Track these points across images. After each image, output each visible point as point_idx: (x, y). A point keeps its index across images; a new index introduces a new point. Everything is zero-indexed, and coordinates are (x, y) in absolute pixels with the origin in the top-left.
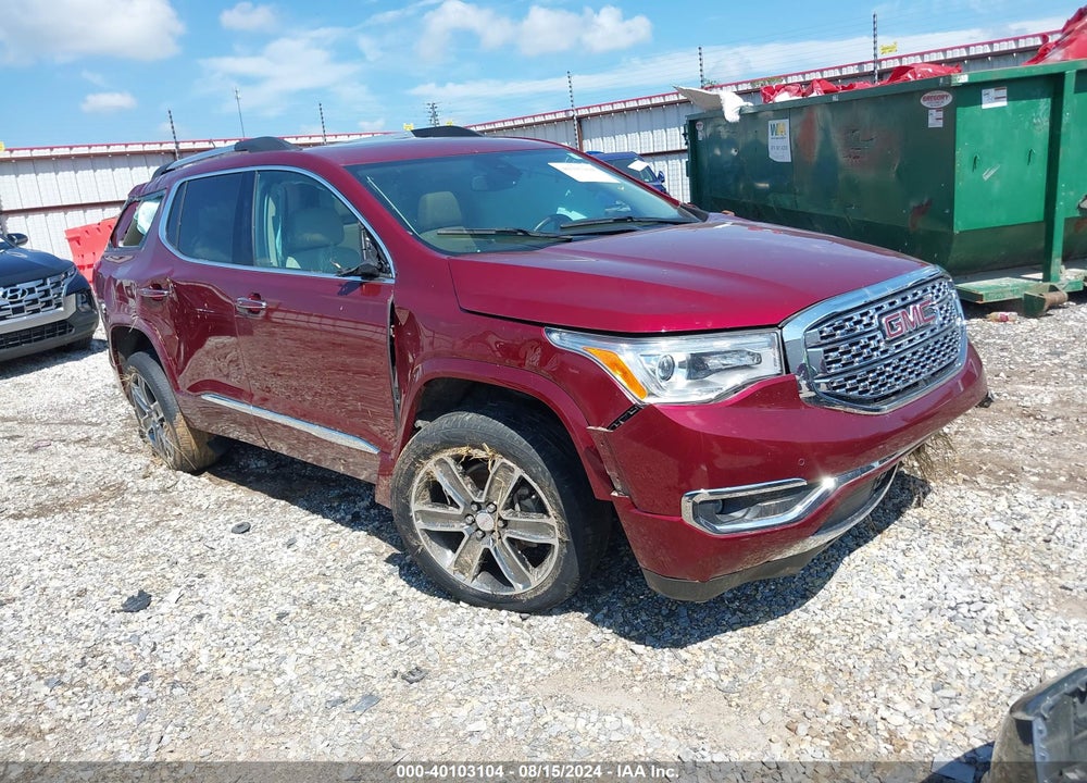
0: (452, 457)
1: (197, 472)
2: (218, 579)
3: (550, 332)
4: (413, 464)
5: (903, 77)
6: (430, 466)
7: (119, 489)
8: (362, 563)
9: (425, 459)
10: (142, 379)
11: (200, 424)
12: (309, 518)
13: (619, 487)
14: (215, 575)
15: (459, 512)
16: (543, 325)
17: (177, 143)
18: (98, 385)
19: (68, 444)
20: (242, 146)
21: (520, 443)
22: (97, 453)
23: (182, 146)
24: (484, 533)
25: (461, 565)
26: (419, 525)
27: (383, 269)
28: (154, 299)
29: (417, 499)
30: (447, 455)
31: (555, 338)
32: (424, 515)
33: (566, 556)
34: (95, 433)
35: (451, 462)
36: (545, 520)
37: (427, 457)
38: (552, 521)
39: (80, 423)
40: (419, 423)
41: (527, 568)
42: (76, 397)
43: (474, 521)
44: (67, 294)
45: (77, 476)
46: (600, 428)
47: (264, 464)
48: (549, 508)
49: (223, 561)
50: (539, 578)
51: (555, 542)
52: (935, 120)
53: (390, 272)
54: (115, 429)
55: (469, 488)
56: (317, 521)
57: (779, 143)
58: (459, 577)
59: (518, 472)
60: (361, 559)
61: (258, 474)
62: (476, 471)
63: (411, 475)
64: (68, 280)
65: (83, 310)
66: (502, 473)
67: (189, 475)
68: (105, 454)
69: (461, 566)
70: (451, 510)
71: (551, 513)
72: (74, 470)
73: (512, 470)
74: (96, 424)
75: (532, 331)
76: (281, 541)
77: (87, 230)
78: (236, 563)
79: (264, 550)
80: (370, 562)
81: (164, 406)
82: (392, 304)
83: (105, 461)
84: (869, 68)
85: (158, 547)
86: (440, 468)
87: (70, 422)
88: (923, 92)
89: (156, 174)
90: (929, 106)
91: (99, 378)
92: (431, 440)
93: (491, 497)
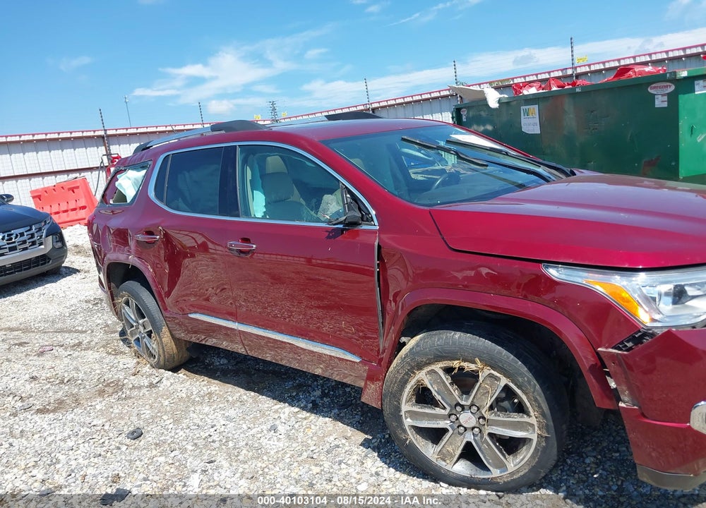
0: (441, 368)
1: (175, 370)
2: (225, 464)
3: (547, 267)
4: (407, 374)
5: (627, 75)
6: (422, 376)
7: (118, 386)
8: (338, 446)
9: (418, 370)
10: (133, 302)
11: (182, 335)
12: (278, 406)
13: (626, 399)
14: (221, 459)
15: (446, 412)
16: (541, 262)
17: (105, 130)
18: (74, 301)
19: (66, 348)
20: (215, 127)
21: (508, 358)
22: (91, 355)
23: (109, 132)
24: (466, 429)
25: (444, 454)
26: (408, 422)
27: (366, 218)
28: (147, 242)
29: (407, 401)
30: (438, 367)
31: (554, 273)
32: (412, 414)
33: (545, 449)
34: (85, 338)
35: (441, 373)
36: (525, 419)
37: (420, 368)
38: (533, 420)
39: (70, 332)
40: (403, 339)
41: (505, 457)
42: (61, 310)
43: (457, 419)
44: (47, 236)
45: (81, 375)
46: (610, 350)
47: (226, 361)
48: (531, 410)
49: (224, 447)
50: (516, 464)
51: (534, 437)
52: (661, 102)
53: (372, 220)
54: (99, 336)
55: (456, 393)
56: (286, 410)
57: (531, 121)
58: (442, 464)
59: (504, 381)
60: (336, 442)
61: (223, 370)
62: (465, 381)
63: (404, 383)
64: (47, 227)
65: (57, 247)
66: (489, 382)
67: (170, 373)
68: (97, 355)
69: (443, 456)
70: (438, 411)
71: (532, 414)
72: (77, 369)
73: (498, 379)
74: (82, 332)
75: (530, 268)
76: (264, 427)
77: (46, 190)
78: (234, 448)
79: (253, 436)
80: (344, 445)
81: (153, 322)
82: (379, 247)
83: (100, 361)
84: (570, 72)
85: (166, 436)
86: (432, 377)
87: (61, 331)
88: (649, 84)
89: (136, 151)
90: (655, 93)
91: (73, 295)
92: (426, 354)
93: (475, 401)
